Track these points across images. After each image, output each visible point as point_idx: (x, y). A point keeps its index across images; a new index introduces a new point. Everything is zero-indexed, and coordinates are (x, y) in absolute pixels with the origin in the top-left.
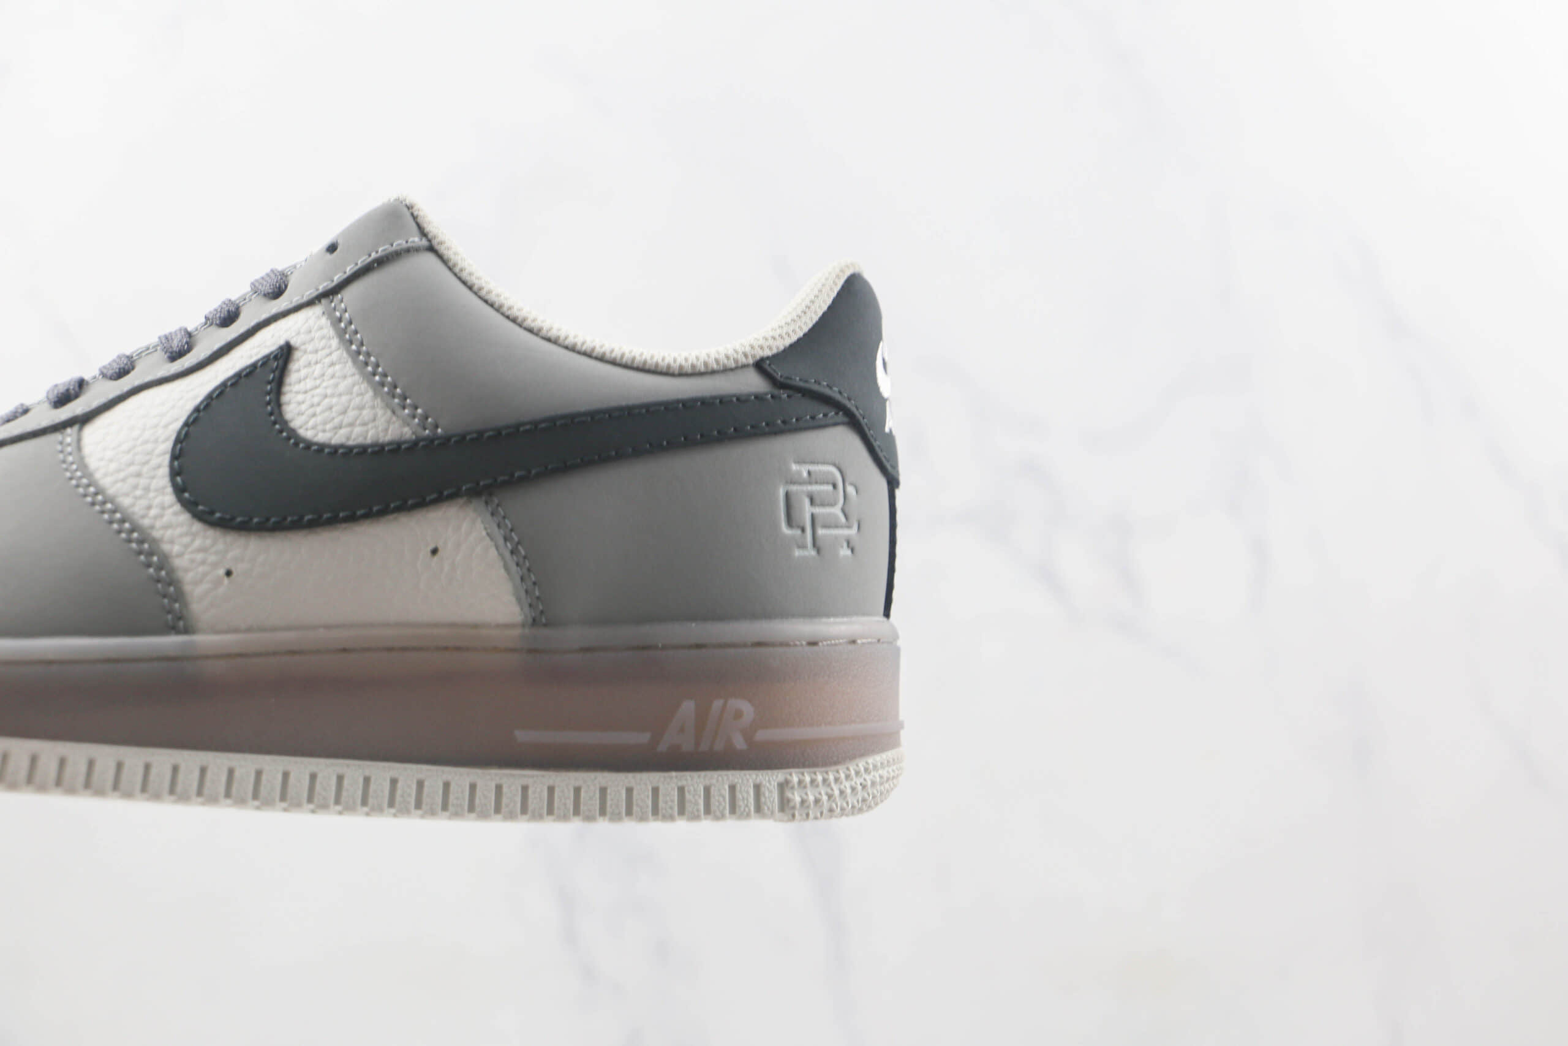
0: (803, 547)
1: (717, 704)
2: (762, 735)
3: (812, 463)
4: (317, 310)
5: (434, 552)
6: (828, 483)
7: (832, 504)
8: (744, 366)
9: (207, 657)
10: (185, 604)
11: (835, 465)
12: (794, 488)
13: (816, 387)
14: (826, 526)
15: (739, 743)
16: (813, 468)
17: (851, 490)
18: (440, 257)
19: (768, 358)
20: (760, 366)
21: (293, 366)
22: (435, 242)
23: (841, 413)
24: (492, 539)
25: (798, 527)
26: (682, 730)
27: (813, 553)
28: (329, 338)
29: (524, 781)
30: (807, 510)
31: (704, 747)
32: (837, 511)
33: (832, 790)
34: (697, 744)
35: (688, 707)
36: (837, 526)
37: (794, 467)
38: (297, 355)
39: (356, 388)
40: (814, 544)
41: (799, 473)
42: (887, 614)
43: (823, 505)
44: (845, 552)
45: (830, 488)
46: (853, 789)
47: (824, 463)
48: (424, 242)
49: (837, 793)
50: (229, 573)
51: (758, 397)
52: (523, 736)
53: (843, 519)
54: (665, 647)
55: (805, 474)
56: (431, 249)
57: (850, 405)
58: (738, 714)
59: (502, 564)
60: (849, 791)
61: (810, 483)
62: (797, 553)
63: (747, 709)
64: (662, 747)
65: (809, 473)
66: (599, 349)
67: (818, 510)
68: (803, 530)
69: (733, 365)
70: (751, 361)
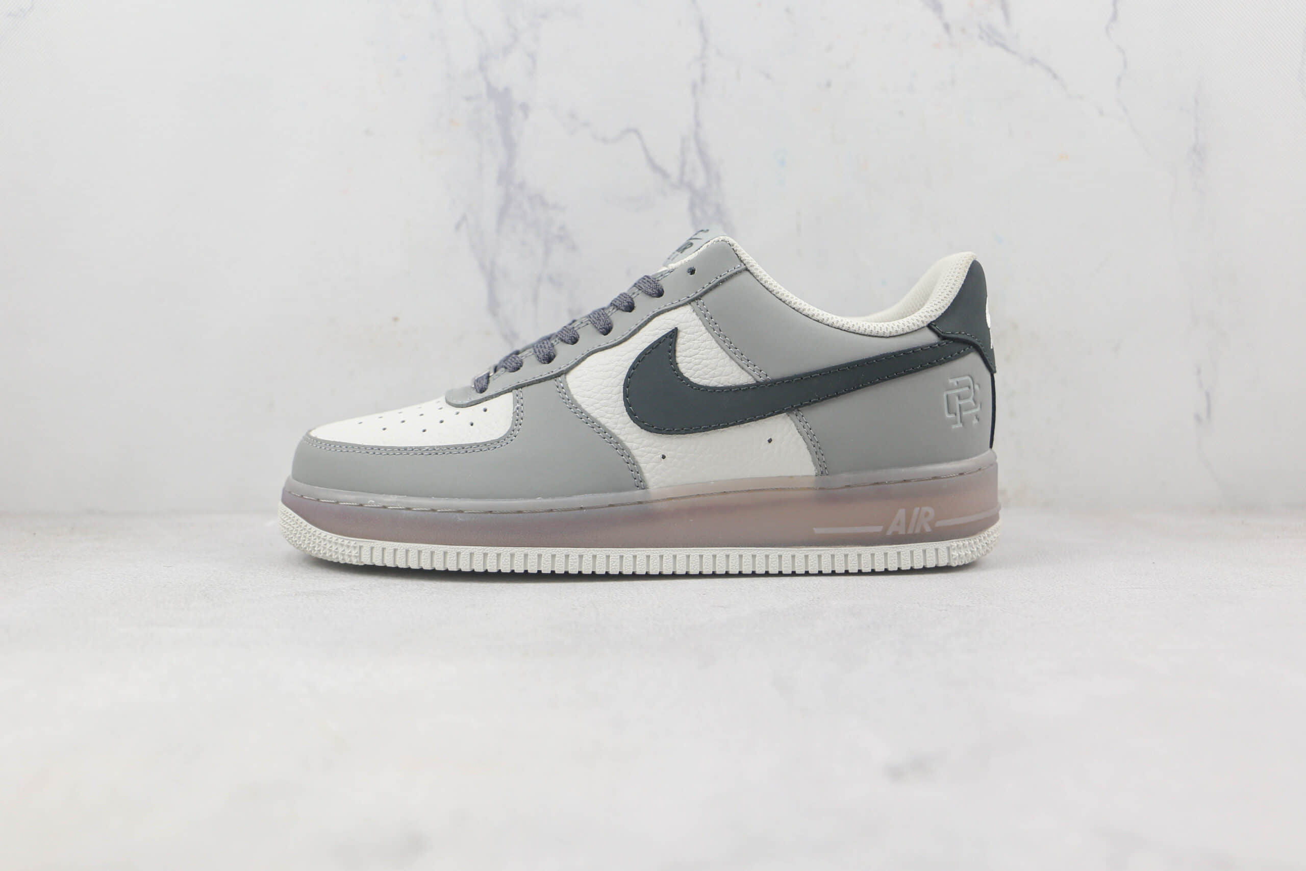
0: (956, 423)
1: (917, 510)
2: (939, 524)
3: (959, 377)
4: (688, 308)
5: (770, 441)
6: (966, 386)
7: (967, 398)
8: (923, 327)
9: (658, 501)
10: (642, 473)
11: (969, 376)
12: (949, 393)
13: (960, 336)
14: (966, 410)
15: (928, 529)
16: (958, 380)
17: (977, 387)
18: (752, 274)
19: (934, 321)
20: (930, 326)
21: (680, 341)
22: (748, 266)
23: (971, 347)
24: (801, 435)
25: (953, 413)
26: (898, 524)
27: (961, 425)
28: (700, 326)
29: (819, 553)
30: (958, 402)
31: (910, 531)
32: (970, 401)
33: (973, 548)
34: (907, 529)
35: (901, 513)
36: (971, 409)
37: (951, 381)
38: (681, 335)
39: (720, 355)
40: (961, 421)
41: (953, 384)
42: (991, 446)
43: (964, 399)
44: (975, 421)
45: (967, 389)
46: (983, 546)
47: (964, 376)
48: (743, 267)
49: (975, 549)
50: (664, 457)
51: (932, 346)
52: (818, 531)
53: (974, 404)
54: (889, 483)
55: (956, 384)
56: (747, 270)
57: (976, 341)
58: (927, 514)
59: (806, 446)
60: (981, 548)
61: (957, 388)
62: (954, 427)
63: (930, 510)
64: (889, 533)
65: (957, 383)
66: (846, 325)
67: (962, 402)
68: (956, 414)
69: (917, 328)
70: (925, 325)
